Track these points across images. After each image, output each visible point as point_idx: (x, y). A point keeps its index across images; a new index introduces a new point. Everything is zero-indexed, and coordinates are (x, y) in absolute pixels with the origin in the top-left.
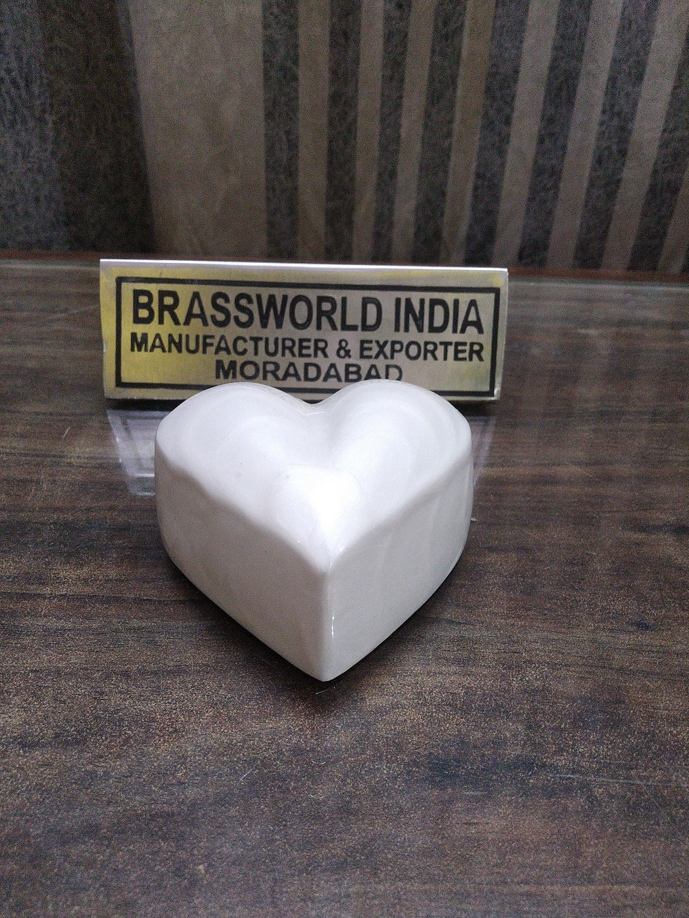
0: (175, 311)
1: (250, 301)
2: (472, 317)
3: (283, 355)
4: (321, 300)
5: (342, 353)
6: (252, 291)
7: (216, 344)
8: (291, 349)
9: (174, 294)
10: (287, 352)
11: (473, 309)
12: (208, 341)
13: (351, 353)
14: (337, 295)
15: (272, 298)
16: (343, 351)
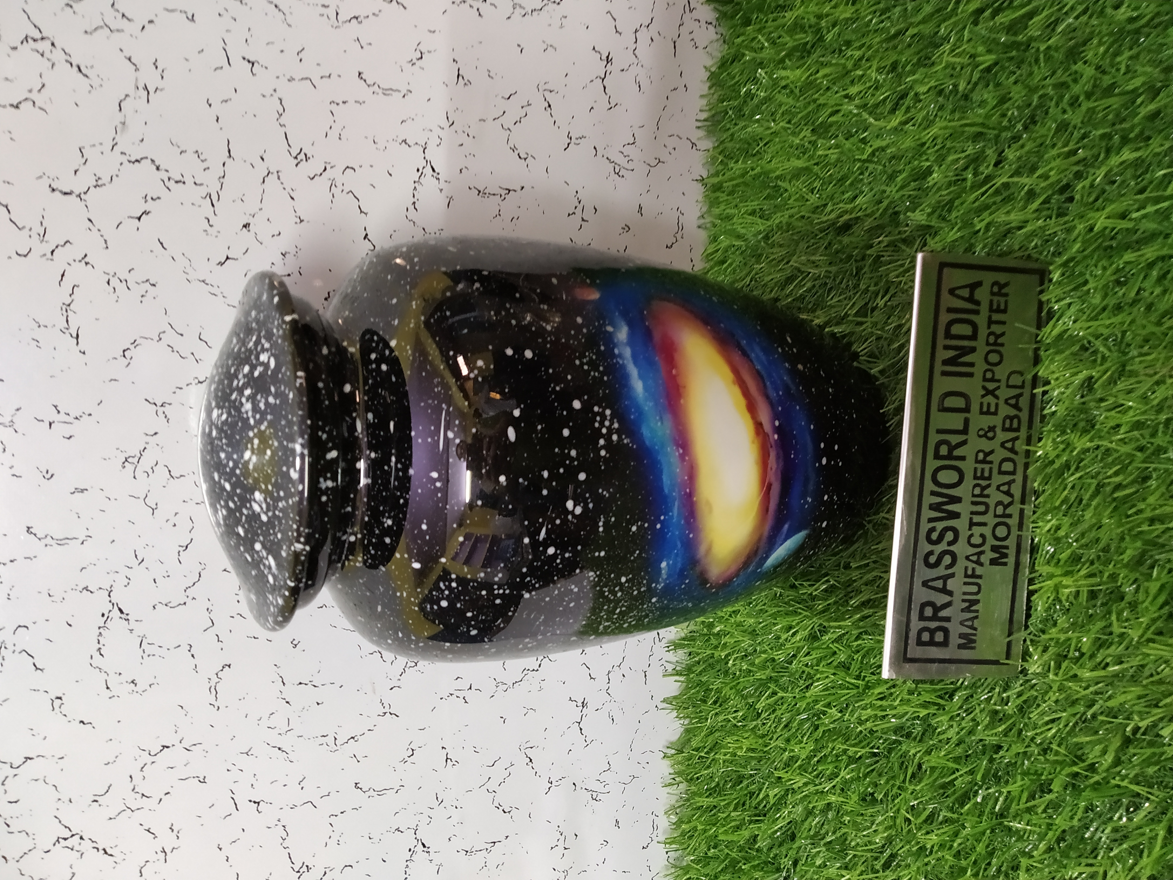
0: (939, 605)
1: (933, 529)
2: (965, 293)
3: (988, 496)
4: (937, 456)
5: (990, 434)
6: (925, 527)
7: (974, 565)
8: (984, 488)
9: (923, 606)
10: (986, 492)
11: (957, 292)
12: (970, 572)
13: (992, 425)
14: (934, 438)
15: (932, 507)
16: (988, 433)
